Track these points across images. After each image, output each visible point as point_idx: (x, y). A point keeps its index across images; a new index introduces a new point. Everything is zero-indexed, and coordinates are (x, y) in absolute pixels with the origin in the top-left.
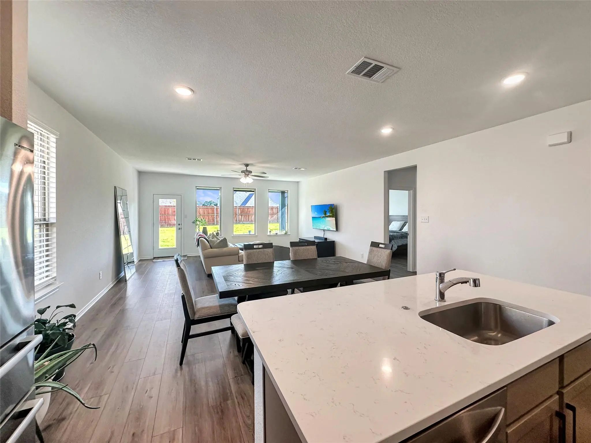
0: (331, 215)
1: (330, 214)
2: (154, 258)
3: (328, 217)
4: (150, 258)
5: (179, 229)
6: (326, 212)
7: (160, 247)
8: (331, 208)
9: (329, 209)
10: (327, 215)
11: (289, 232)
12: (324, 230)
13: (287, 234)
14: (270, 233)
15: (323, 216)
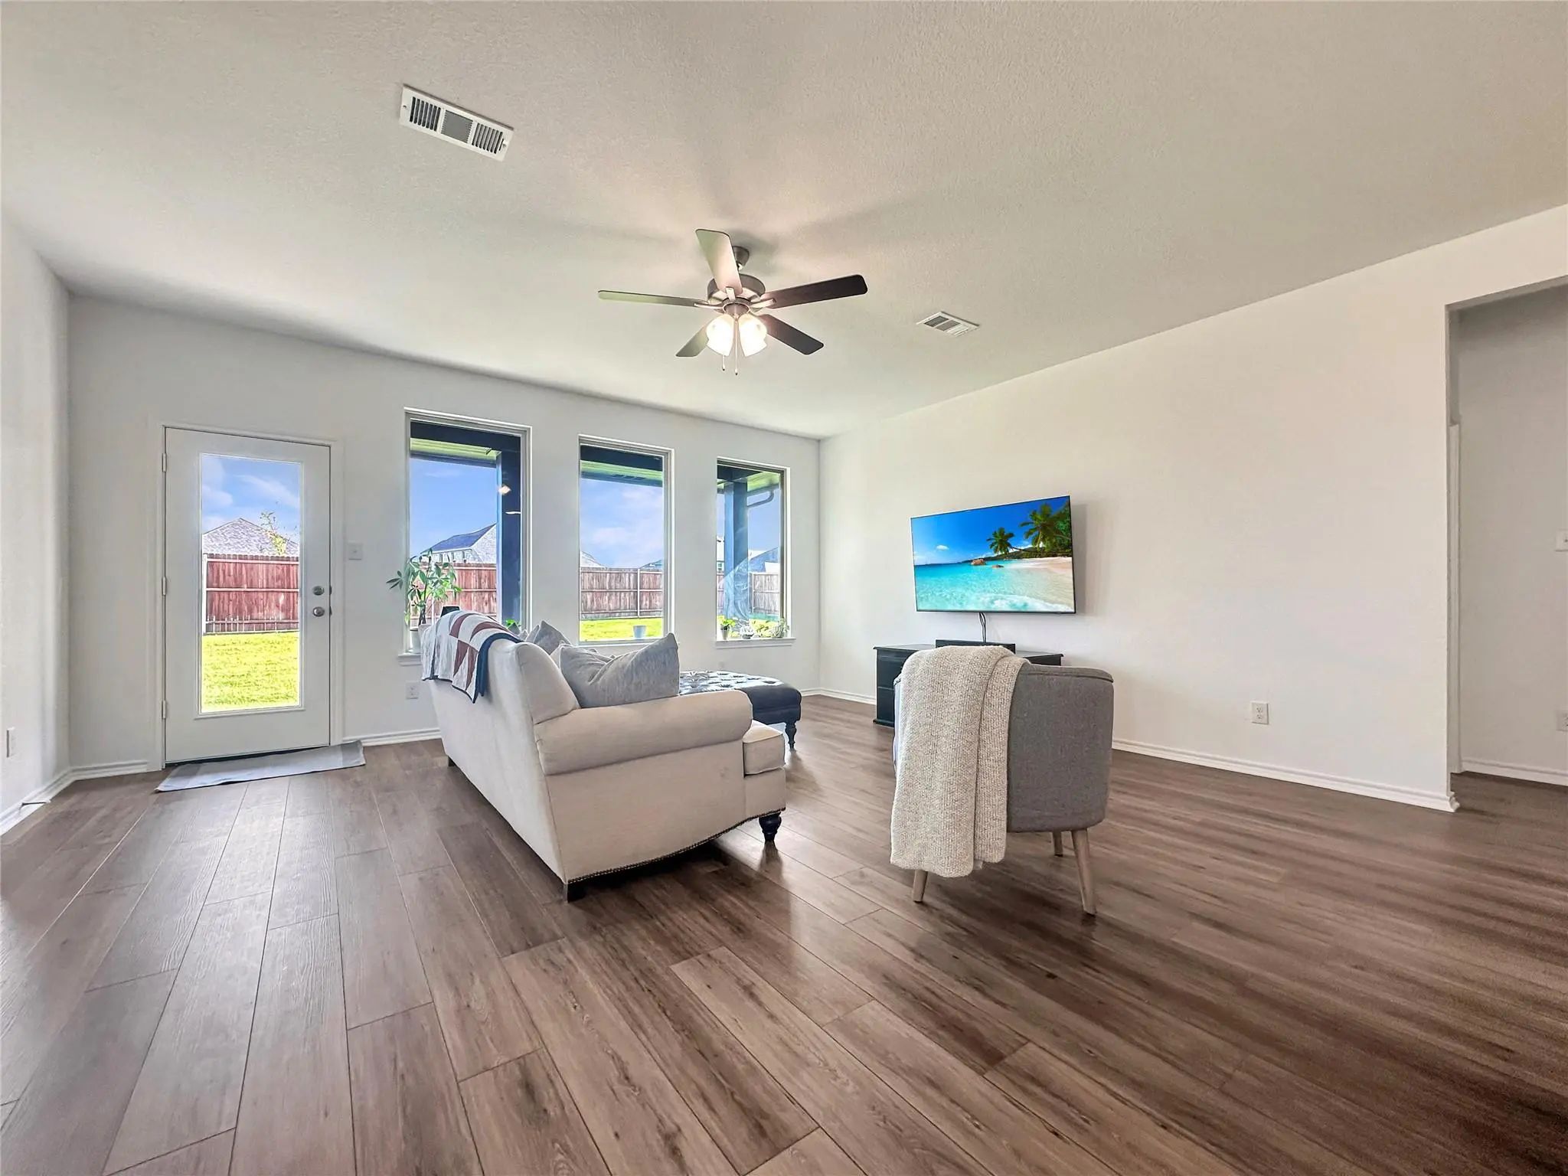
0: (1041, 545)
1: (1036, 541)
2: (171, 766)
3: (1018, 556)
4: (143, 769)
5: (320, 614)
6: (1011, 535)
7: (207, 709)
8: (1046, 515)
9: (1030, 519)
10: (1011, 551)
11: (789, 631)
12: (981, 613)
13: (784, 638)
14: (725, 636)
15: (983, 557)
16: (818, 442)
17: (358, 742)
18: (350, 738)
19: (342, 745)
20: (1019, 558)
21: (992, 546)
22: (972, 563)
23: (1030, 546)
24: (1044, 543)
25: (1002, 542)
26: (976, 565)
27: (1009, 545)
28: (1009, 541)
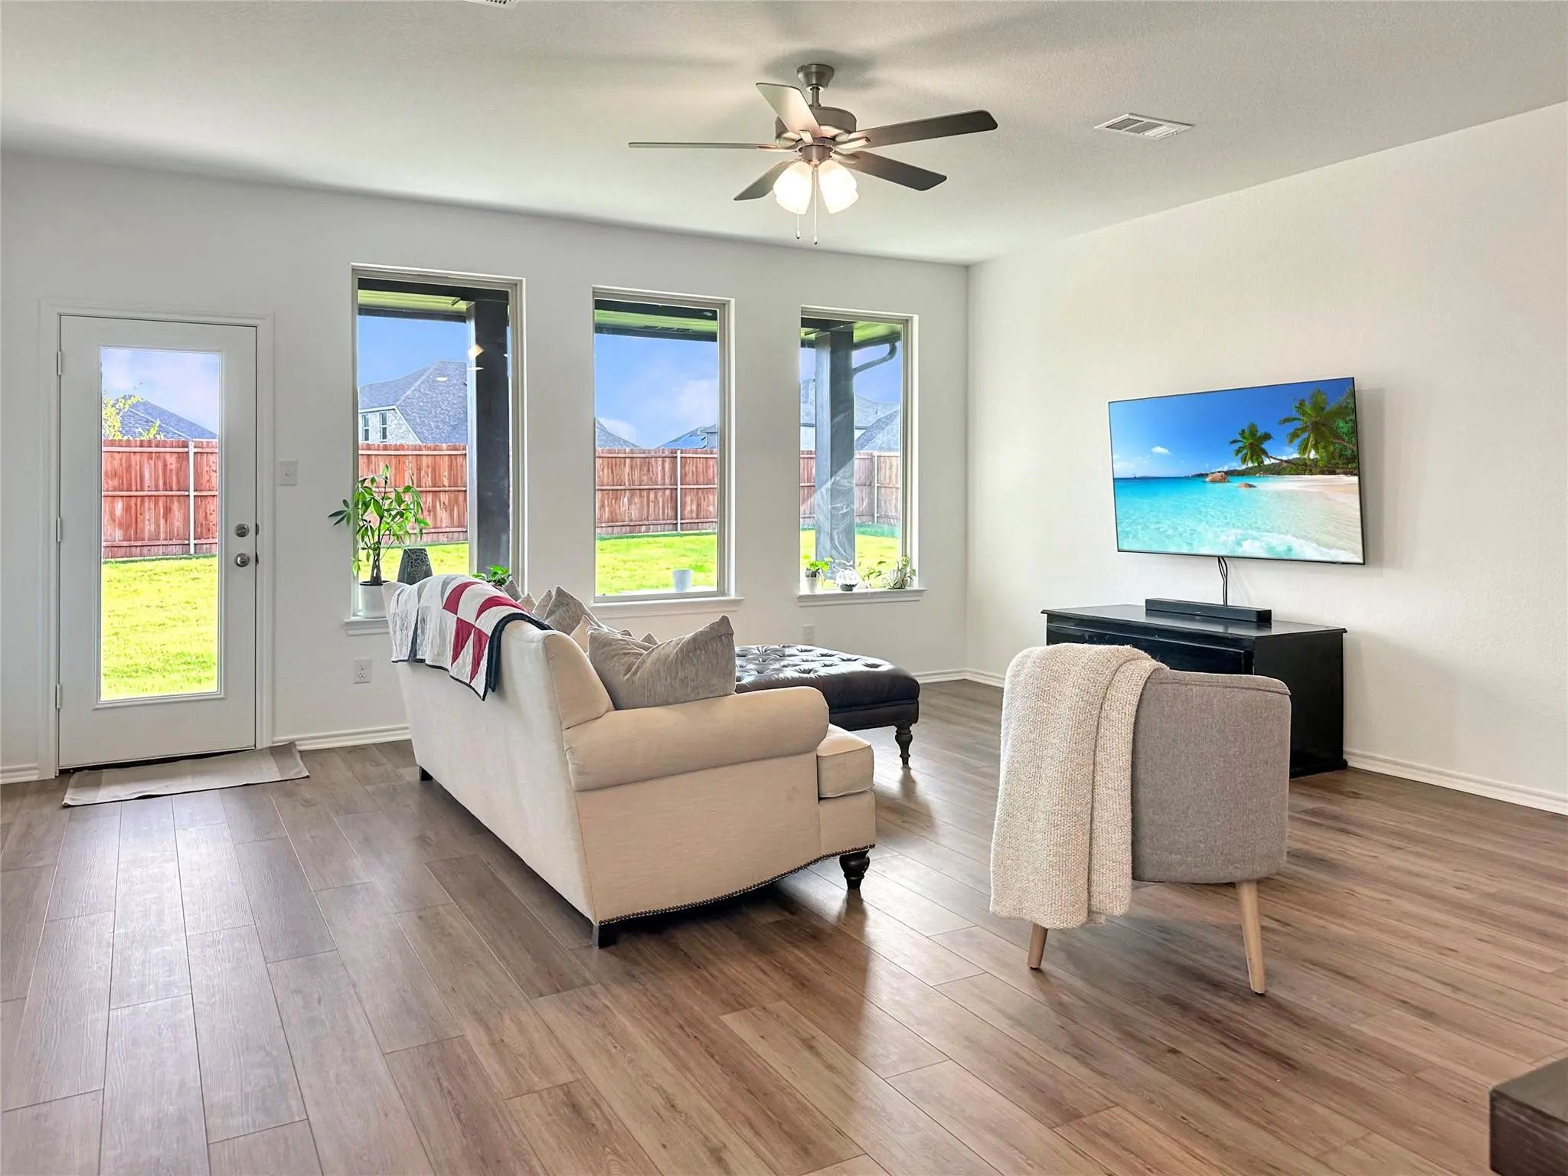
0: (1313, 455)
1: (1304, 449)
2: (65, 773)
3: (1278, 470)
4: (33, 777)
5: (244, 564)
6: (1267, 437)
7: (111, 691)
8: (1319, 408)
9: (1295, 414)
10: (1267, 462)
11: (916, 579)
12: (1221, 559)
13: (908, 588)
14: (812, 586)
15: (1226, 469)
16: (966, 271)
17: (291, 745)
18: (282, 738)
19: (271, 748)
20: (1279, 473)
21: (1238, 452)
22: (1207, 479)
23: (1296, 456)
24: (1317, 452)
25: (1254, 446)
26: (1213, 481)
27: (1265, 453)
28: (1265, 446)
